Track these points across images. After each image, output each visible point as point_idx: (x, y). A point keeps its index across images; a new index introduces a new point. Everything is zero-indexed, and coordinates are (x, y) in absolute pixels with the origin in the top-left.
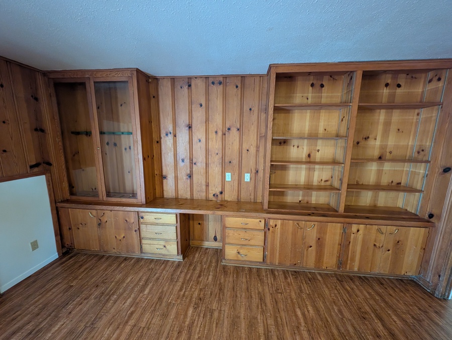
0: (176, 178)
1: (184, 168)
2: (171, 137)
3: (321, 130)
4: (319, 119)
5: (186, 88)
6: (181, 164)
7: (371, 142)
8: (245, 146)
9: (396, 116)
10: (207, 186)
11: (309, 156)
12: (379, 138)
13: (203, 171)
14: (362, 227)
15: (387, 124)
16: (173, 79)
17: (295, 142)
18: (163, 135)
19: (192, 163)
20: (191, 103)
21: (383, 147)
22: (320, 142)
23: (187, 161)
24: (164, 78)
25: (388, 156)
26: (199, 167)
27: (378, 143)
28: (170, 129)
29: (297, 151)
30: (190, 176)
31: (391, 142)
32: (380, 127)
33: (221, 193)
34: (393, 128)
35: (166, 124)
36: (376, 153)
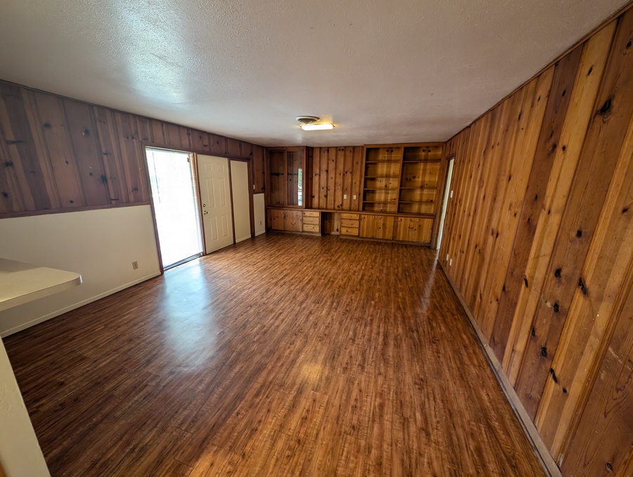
0: (319, 197)
1: (323, 192)
2: (318, 176)
3: (392, 173)
4: (390, 167)
5: (326, 152)
6: (322, 190)
7: (417, 179)
8: (354, 181)
9: (429, 166)
10: (334, 201)
11: (386, 186)
12: (420, 177)
13: (333, 194)
14: (403, 218)
15: (425, 170)
16: (320, 148)
17: (379, 179)
18: (314, 175)
19: (327, 189)
20: (328, 159)
21: (423, 182)
22: (391, 179)
23: (325, 188)
24: (316, 148)
25: (426, 186)
26: (331, 192)
27: (420, 179)
28: (318, 172)
29: (380, 183)
30: (326, 196)
31: (427, 179)
32: (421, 172)
33: (341, 205)
34: (428, 171)
35: (316, 170)
36: (419, 184)
